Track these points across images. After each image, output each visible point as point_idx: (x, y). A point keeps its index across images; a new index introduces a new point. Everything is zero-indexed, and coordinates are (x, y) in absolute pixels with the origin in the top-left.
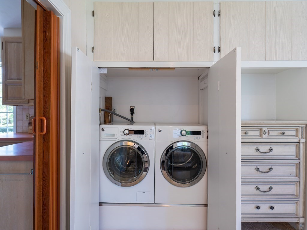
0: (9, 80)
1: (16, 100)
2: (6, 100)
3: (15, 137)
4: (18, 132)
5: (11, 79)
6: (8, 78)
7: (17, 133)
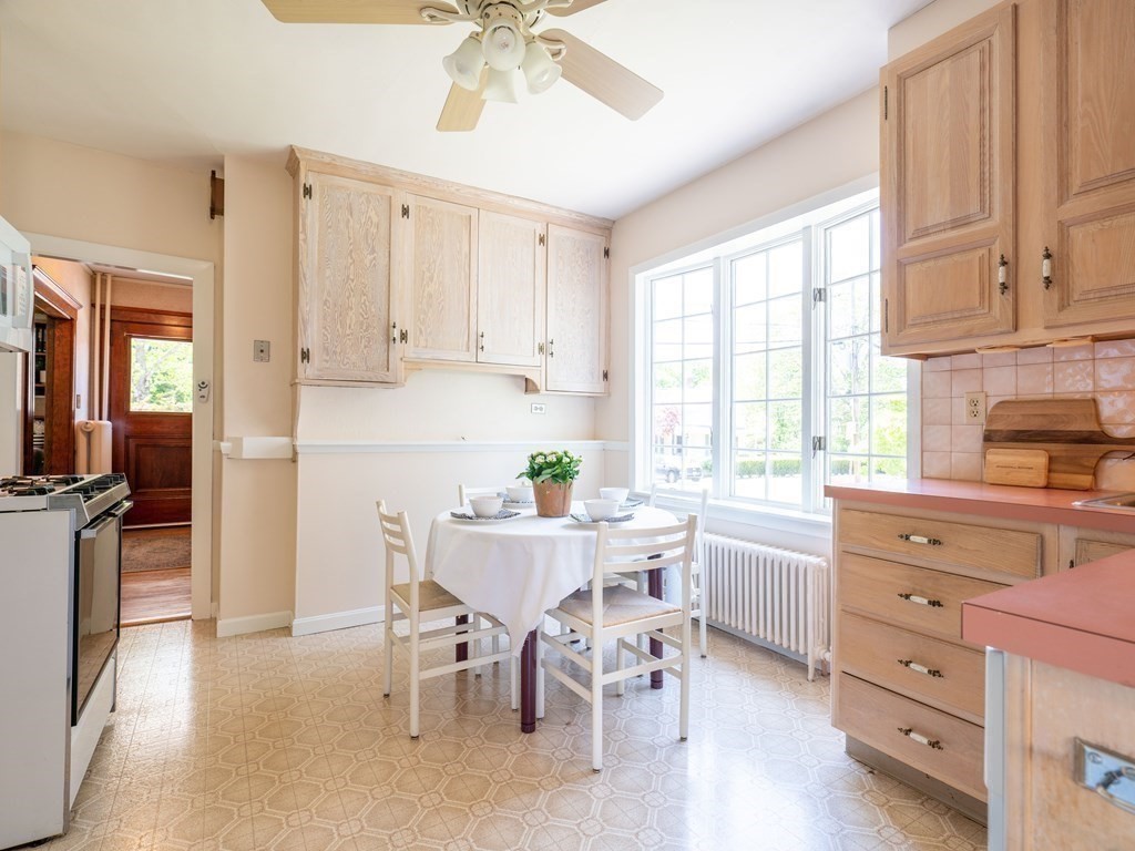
0: (911, 239)
1: (946, 326)
2: (900, 330)
3: (917, 490)
4: (929, 472)
5: (922, 233)
6: (909, 234)
7: (922, 477)
